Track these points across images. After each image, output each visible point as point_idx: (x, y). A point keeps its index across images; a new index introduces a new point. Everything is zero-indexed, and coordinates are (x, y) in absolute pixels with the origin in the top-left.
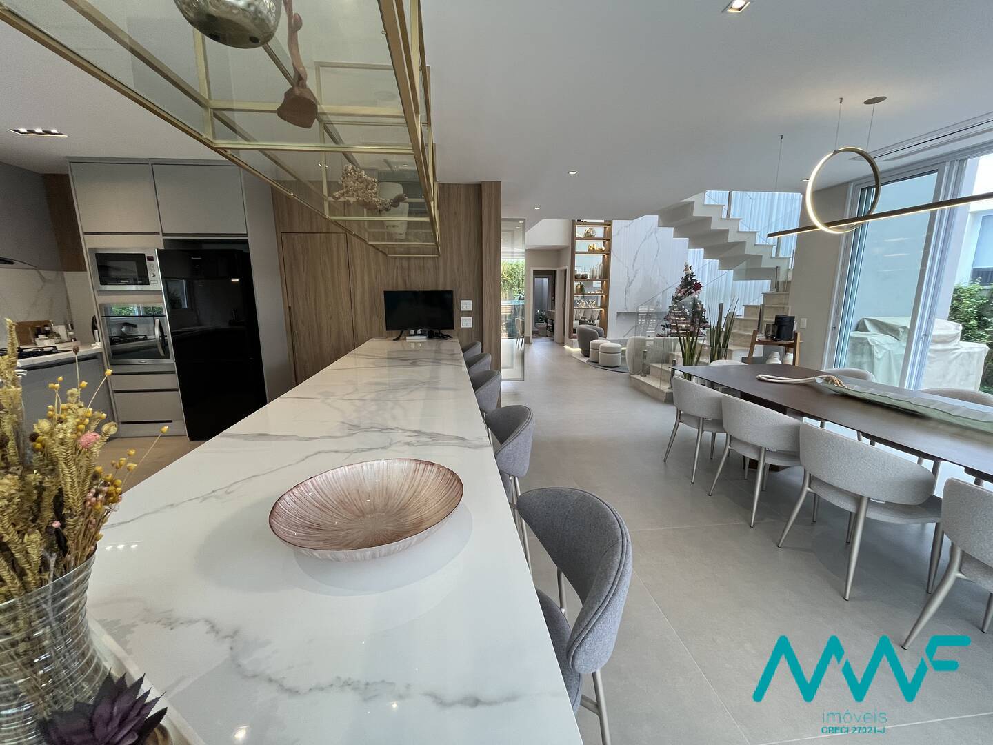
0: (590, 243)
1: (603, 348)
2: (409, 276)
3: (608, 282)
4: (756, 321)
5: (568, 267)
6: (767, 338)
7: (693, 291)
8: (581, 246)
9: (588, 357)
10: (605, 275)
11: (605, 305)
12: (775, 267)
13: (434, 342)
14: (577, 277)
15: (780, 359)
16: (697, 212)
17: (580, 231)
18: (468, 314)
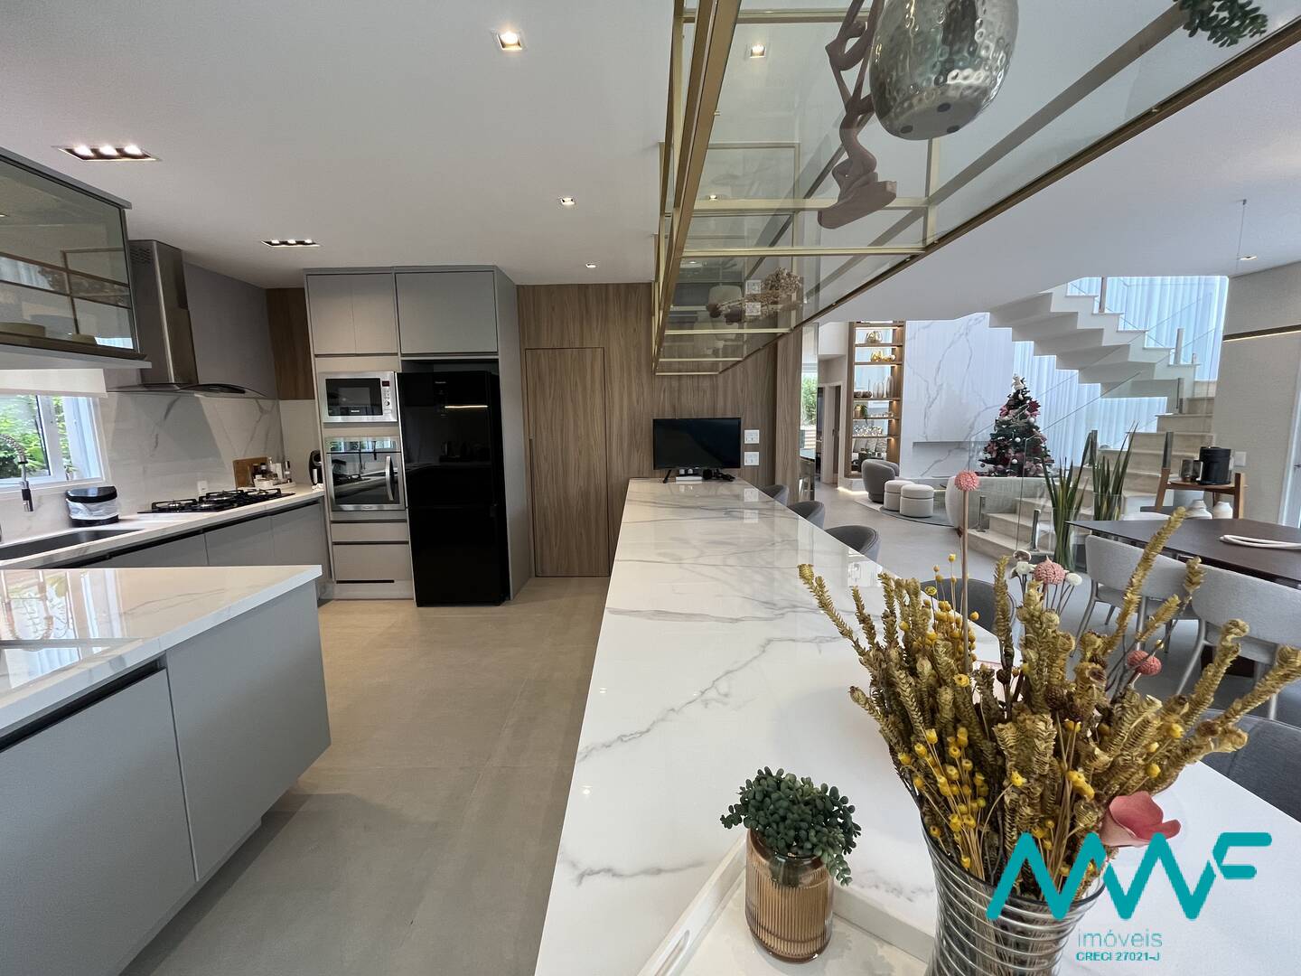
0: (875, 351)
1: (906, 491)
2: (679, 398)
3: (899, 402)
4: (1158, 455)
5: (843, 383)
6: (1184, 479)
7: (1027, 412)
8: (862, 354)
9: (882, 503)
10: (896, 392)
11: (895, 432)
12: (1176, 378)
13: (713, 484)
14: (856, 396)
15: (1209, 510)
16: (1056, 307)
17: (861, 335)
18: (754, 448)
